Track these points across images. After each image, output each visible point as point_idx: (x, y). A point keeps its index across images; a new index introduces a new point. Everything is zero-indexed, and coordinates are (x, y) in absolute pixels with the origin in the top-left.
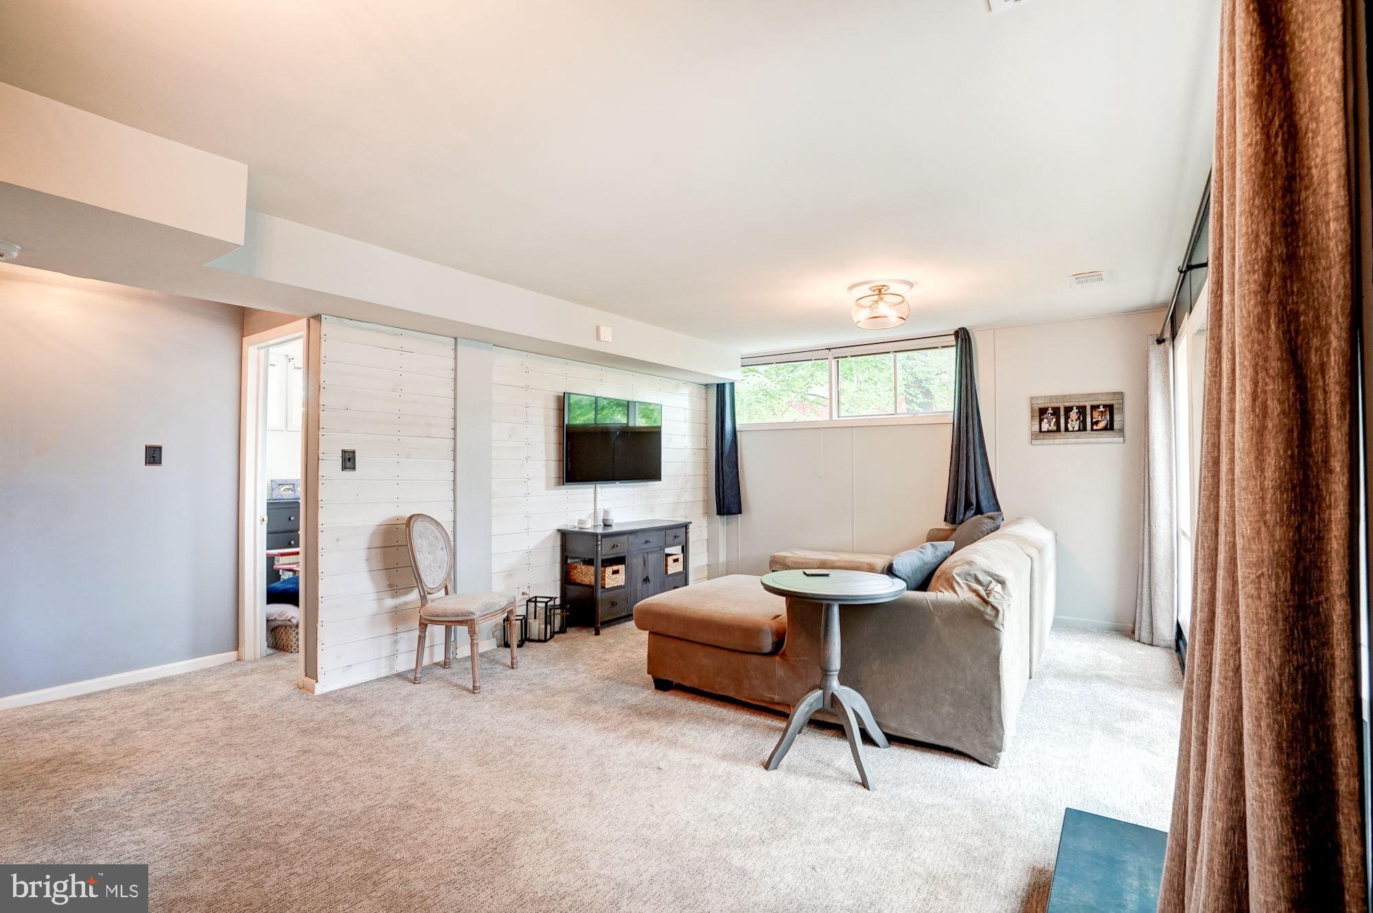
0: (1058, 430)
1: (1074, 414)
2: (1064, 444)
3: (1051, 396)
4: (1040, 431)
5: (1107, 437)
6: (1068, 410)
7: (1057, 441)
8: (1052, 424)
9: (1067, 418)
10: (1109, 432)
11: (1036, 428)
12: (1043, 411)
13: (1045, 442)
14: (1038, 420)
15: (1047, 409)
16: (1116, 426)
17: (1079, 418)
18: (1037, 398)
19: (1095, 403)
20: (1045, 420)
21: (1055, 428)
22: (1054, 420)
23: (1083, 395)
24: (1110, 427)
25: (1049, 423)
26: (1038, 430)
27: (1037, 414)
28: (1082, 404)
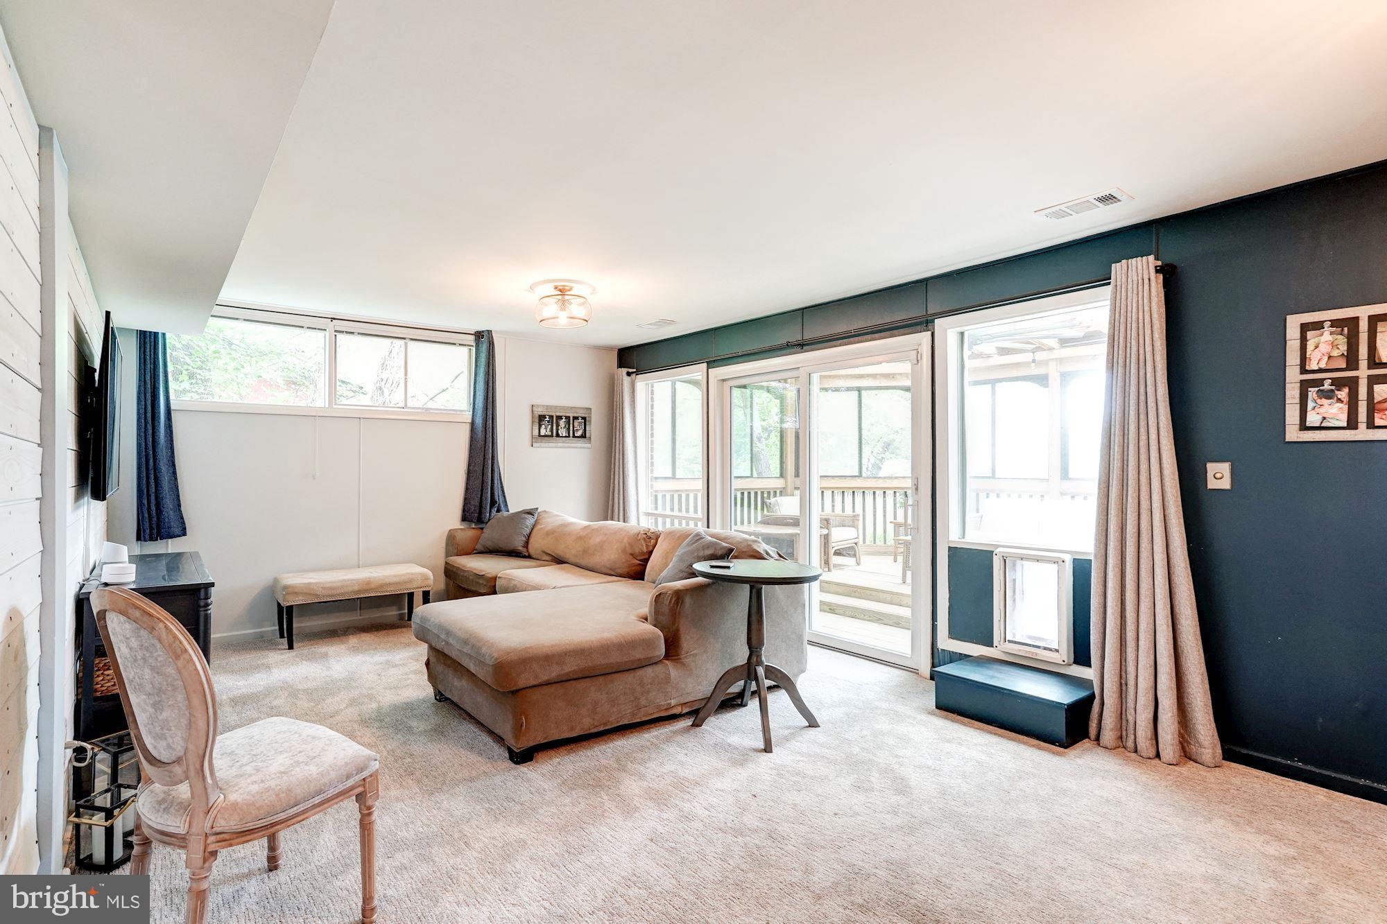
0: (552, 436)
1: (562, 423)
2: (555, 447)
3: (547, 406)
4: (540, 436)
5: (581, 443)
6: (559, 418)
7: (551, 445)
8: (548, 430)
9: (558, 425)
10: (583, 439)
11: (536, 432)
12: (542, 418)
13: (543, 445)
14: (537, 425)
15: (544, 417)
16: (587, 435)
17: (565, 426)
18: (538, 406)
19: (576, 415)
20: (543, 426)
21: (550, 434)
22: (550, 426)
23: (569, 407)
24: (583, 436)
25: (546, 428)
26: (537, 434)
27: (537, 421)
28: (567, 415)
